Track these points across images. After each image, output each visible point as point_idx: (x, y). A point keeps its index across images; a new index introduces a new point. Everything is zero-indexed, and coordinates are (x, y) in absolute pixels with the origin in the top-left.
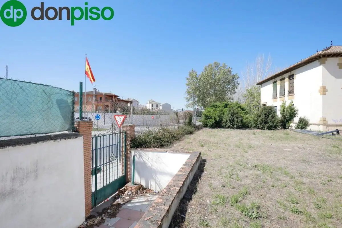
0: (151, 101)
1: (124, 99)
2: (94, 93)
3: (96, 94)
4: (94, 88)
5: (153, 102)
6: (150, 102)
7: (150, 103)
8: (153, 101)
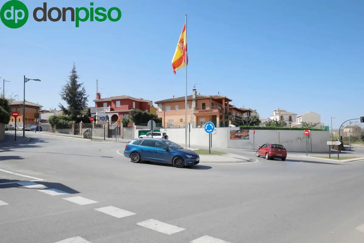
0: (279, 111)
1: (238, 107)
2: (194, 97)
3: (196, 98)
4: (194, 88)
5: (282, 113)
6: (277, 112)
7: (276, 114)
8: (281, 111)
